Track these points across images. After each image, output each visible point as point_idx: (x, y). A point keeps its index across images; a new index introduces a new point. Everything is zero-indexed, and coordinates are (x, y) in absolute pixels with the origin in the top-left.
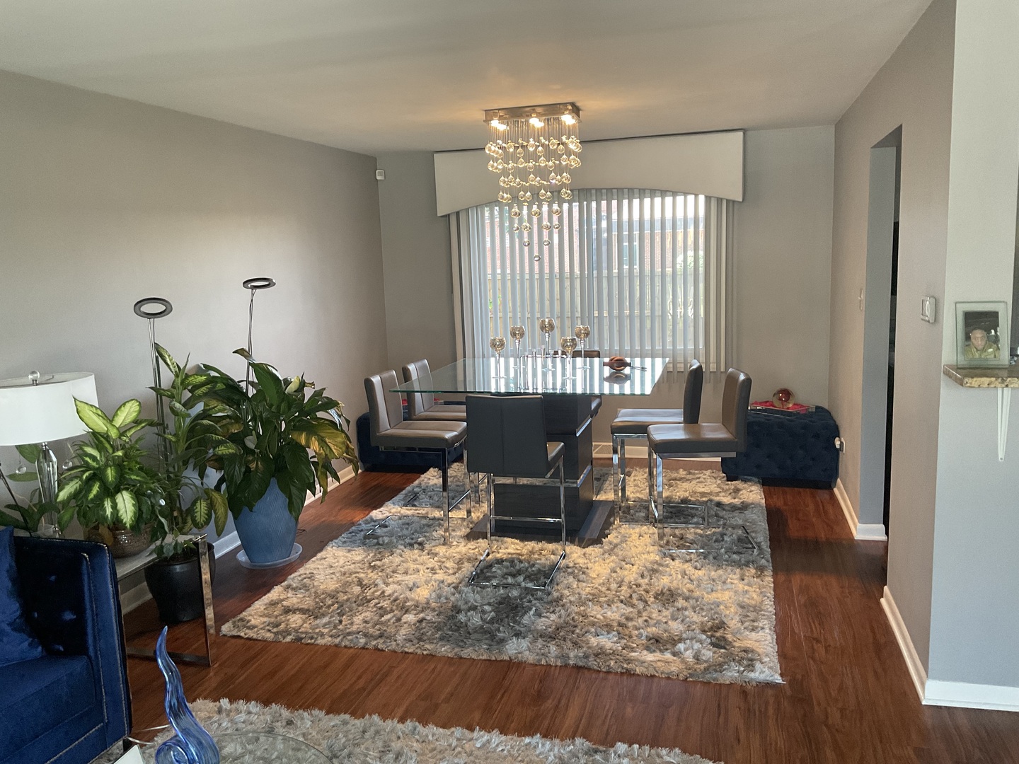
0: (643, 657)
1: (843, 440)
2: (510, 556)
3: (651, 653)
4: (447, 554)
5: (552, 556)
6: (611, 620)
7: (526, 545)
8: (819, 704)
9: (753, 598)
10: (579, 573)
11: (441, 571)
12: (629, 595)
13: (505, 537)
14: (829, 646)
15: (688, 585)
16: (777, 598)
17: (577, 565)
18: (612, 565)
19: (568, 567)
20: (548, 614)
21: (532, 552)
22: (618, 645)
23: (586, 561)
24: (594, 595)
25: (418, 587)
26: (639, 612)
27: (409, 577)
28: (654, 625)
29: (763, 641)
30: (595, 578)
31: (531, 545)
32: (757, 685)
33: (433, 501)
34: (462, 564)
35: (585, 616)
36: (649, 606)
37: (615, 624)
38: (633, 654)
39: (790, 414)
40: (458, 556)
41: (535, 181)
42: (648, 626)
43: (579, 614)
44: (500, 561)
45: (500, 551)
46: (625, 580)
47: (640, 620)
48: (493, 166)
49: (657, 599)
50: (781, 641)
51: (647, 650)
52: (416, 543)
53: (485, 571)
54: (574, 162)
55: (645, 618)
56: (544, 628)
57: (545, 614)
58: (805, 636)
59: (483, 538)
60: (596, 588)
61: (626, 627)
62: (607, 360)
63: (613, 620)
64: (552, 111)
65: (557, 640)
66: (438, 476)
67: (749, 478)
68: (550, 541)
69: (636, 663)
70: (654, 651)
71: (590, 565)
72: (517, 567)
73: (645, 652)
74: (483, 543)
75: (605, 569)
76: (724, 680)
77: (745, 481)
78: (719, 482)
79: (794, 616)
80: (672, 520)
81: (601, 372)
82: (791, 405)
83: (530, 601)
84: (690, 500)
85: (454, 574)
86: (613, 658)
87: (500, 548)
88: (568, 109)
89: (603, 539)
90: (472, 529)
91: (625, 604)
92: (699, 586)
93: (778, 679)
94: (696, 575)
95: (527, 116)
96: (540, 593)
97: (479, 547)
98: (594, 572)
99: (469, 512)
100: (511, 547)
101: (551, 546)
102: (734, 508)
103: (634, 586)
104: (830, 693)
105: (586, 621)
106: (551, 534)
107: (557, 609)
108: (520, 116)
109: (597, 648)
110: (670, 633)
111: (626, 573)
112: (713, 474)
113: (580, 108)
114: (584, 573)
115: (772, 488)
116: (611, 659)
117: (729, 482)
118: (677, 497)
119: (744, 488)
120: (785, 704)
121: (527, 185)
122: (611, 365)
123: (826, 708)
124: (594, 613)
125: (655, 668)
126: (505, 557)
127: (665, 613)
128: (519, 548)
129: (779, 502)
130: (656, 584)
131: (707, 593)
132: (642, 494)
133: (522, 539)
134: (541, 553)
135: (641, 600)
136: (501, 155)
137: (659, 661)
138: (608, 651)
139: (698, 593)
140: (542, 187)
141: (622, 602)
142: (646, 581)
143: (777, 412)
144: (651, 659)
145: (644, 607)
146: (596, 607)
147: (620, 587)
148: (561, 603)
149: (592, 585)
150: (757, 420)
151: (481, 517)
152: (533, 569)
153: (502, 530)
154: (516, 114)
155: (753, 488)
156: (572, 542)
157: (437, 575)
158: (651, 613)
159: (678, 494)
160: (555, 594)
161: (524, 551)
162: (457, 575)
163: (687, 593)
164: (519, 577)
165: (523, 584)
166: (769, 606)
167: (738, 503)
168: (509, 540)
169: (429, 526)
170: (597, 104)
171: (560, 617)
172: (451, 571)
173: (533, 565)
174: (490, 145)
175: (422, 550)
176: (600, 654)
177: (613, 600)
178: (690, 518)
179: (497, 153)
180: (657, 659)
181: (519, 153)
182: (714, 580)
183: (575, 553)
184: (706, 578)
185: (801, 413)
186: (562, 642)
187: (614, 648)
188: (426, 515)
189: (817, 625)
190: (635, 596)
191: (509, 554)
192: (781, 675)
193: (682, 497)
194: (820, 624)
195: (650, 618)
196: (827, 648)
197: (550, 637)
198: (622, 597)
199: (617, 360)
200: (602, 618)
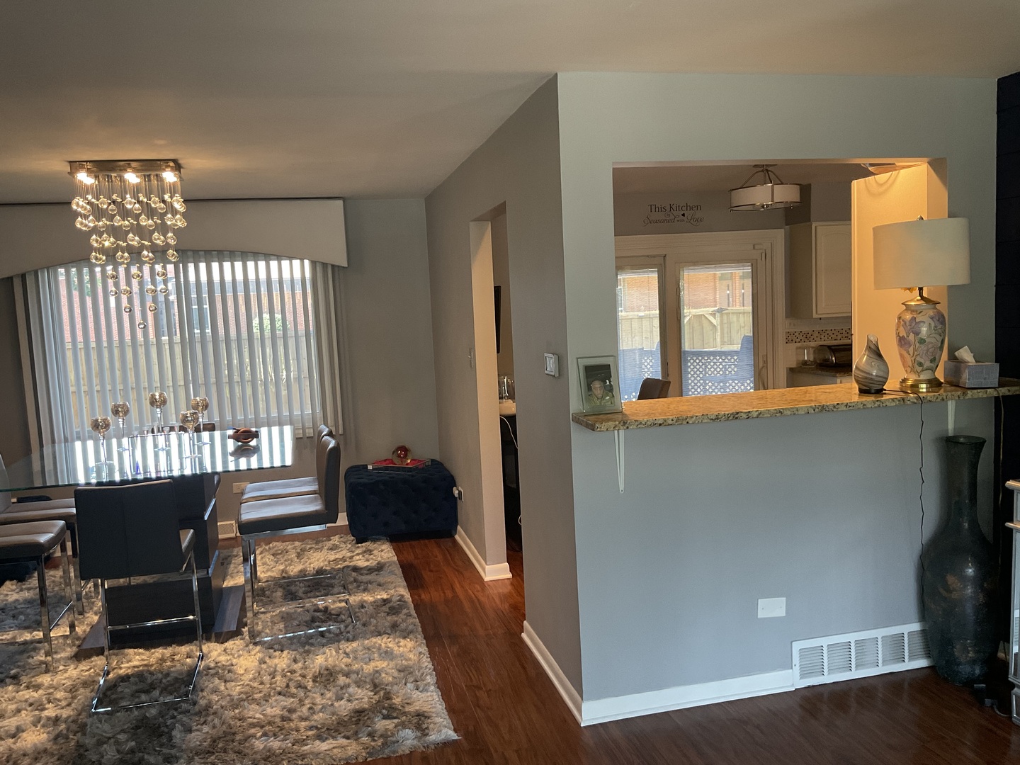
0: (317, 748)
1: (460, 489)
2: (136, 669)
3: (324, 741)
4: (55, 682)
5: (188, 660)
6: (272, 717)
7: (153, 653)
8: (496, 751)
9: (410, 659)
10: (224, 673)
11: (51, 705)
12: (285, 684)
13: (125, 648)
14: (490, 690)
15: (345, 660)
16: (432, 656)
17: (219, 665)
18: (260, 655)
19: (209, 669)
20: (199, 726)
21: (163, 660)
22: (288, 741)
23: (229, 658)
24: (246, 693)
25: (23, 731)
26: (301, 701)
27: (7, 721)
28: (321, 711)
29: (429, 700)
30: (243, 674)
31: (159, 652)
32: (435, 747)
33: (19, 622)
34: (76, 691)
35: (242, 719)
36: (309, 691)
37: (278, 720)
38: (306, 748)
39: (410, 470)
40: (69, 683)
41: (134, 240)
42: (314, 713)
43: (235, 718)
44: (125, 679)
45: (122, 666)
46: (278, 669)
47: (305, 709)
48: (81, 223)
49: (317, 682)
50: (446, 696)
51: (319, 739)
52: (7, 677)
53: (109, 693)
54: (180, 223)
55: (308, 706)
56: (198, 743)
57: (195, 728)
58: (466, 686)
59: (97, 655)
60: (248, 685)
61: (290, 720)
62: (230, 432)
63: (275, 716)
64: (150, 167)
65: (217, 754)
66: (18, 590)
67: (377, 537)
68: (181, 644)
69: (311, 757)
70: (326, 739)
71: (234, 661)
72: (149, 681)
73: (318, 742)
74: (99, 661)
75: (252, 662)
76: (403, 751)
77: (374, 541)
78: (350, 546)
79: (451, 668)
80: (312, 594)
81: (224, 446)
82: (409, 461)
83: (174, 717)
84: (326, 570)
85: (69, 705)
86: (284, 758)
87: (122, 663)
88: (169, 166)
89: (243, 629)
90: (79, 646)
91: (284, 696)
92: (355, 658)
93: (453, 735)
94: (350, 647)
95: (121, 170)
96: (184, 706)
97: (95, 666)
98: (240, 667)
99: (72, 627)
100: (135, 659)
101: (184, 649)
102: (370, 570)
103: (289, 674)
104: (503, 738)
105: (244, 724)
106: (183, 635)
107: (209, 719)
108: (113, 170)
109: (264, 751)
110: (338, 715)
111: (276, 661)
112: (342, 539)
113: (183, 166)
114: (229, 671)
115: (400, 544)
116: (283, 760)
117: (359, 545)
118: (312, 569)
119: (375, 549)
120: (466, 760)
121: (125, 244)
122: (236, 437)
123: (503, 753)
124: (251, 714)
125: (331, 757)
126: (129, 671)
127: (329, 695)
128: (146, 658)
129: (410, 557)
130: (311, 666)
131: (366, 664)
132: (273, 572)
133: (147, 647)
134: (173, 659)
135: (300, 686)
136: (89, 211)
137: (333, 748)
138: (277, 751)
139: (356, 665)
140: (142, 247)
141: (280, 693)
142: (300, 665)
143: (398, 469)
144: (326, 748)
145: (305, 694)
146: (252, 706)
147: (273, 678)
148: (211, 711)
149: (242, 683)
150: (380, 479)
151: (88, 630)
152: (169, 679)
153: (120, 641)
154: (104, 168)
155: (383, 547)
156: (208, 639)
157: (46, 711)
158: (314, 698)
159: (312, 565)
160: (203, 702)
161: (153, 660)
162: (73, 705)
163: (346, 668)
164: (154, 692)
165: (161, 699)
166: (427, 663)
167: (373, 565)
168: (131, 651)
169: (22, 652)
170: (201, 162)
171: (214, 727)
172: (64, 703)
173: (168, 675)
174: (77, 200)
175: (18, 684)
176: (269, 757)
177: (270, 695)
178: (330, 588)
179: (86, 209)
180: (332, 746)
181: (111, 210)
182: (369, 649)
183: (215, 652)
184: (360, 648)
185: (419, 467)
186: (223, 754)
187: (284, 746)
188: (13, 641)
189: (474, 672)
190: (292, 684)
191: (134, 667)
192: (455, 731)
193: (317, 568)
194: (476, 671)
195: (313, 704)
196: (488, 692)
197: (209, 752)
198: (279, 689)
199: (244, 432)
200: (261, 716)
